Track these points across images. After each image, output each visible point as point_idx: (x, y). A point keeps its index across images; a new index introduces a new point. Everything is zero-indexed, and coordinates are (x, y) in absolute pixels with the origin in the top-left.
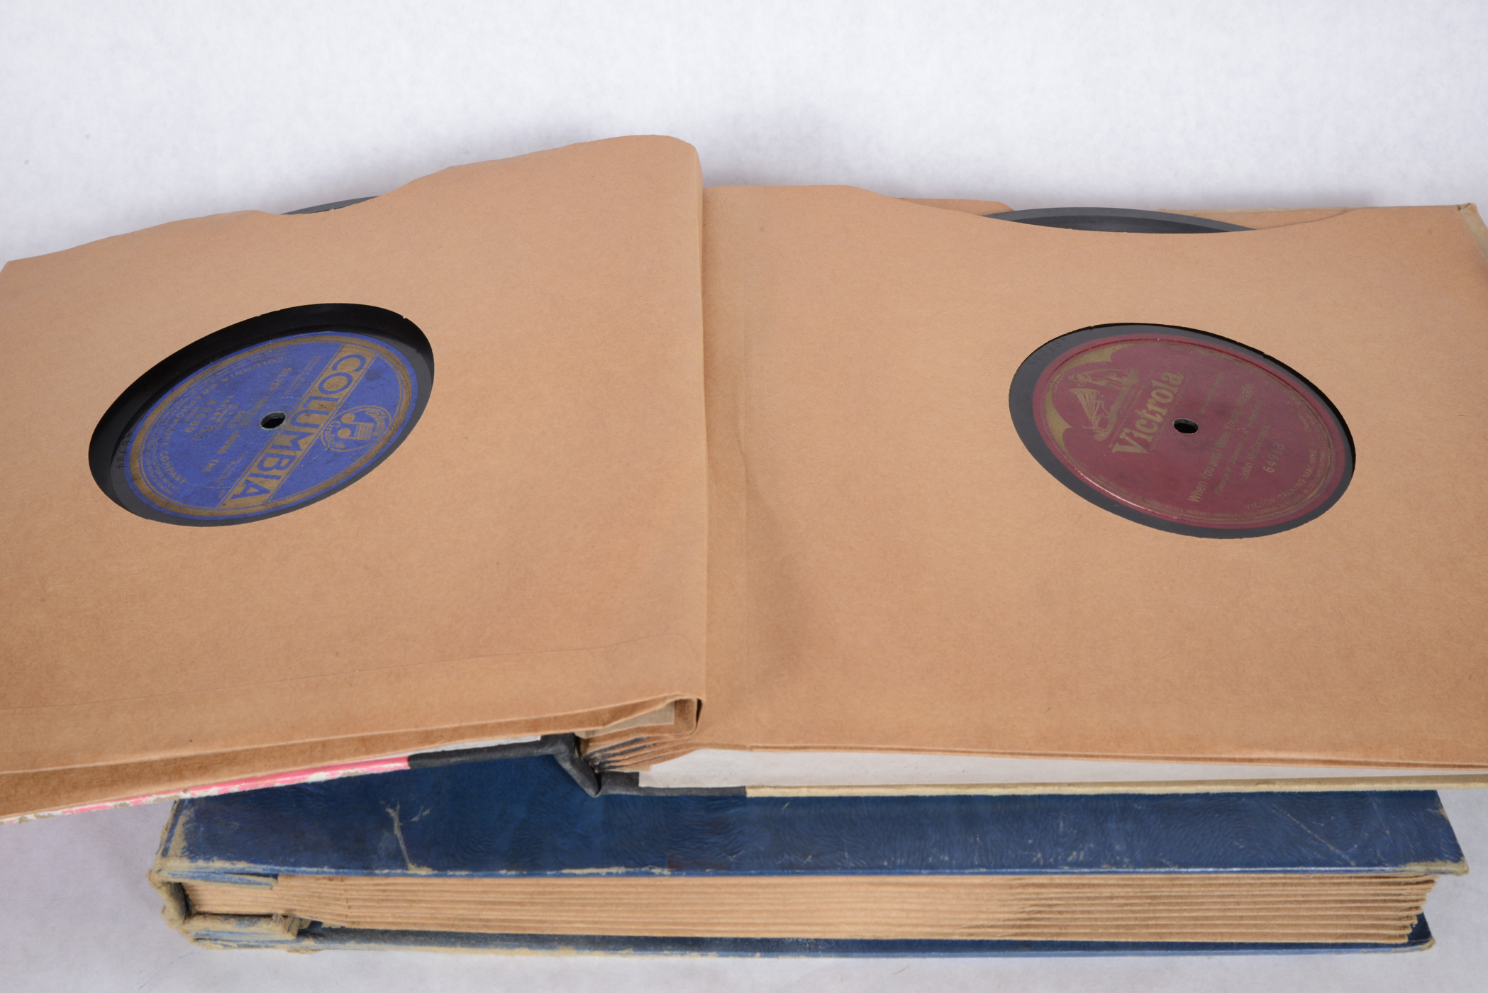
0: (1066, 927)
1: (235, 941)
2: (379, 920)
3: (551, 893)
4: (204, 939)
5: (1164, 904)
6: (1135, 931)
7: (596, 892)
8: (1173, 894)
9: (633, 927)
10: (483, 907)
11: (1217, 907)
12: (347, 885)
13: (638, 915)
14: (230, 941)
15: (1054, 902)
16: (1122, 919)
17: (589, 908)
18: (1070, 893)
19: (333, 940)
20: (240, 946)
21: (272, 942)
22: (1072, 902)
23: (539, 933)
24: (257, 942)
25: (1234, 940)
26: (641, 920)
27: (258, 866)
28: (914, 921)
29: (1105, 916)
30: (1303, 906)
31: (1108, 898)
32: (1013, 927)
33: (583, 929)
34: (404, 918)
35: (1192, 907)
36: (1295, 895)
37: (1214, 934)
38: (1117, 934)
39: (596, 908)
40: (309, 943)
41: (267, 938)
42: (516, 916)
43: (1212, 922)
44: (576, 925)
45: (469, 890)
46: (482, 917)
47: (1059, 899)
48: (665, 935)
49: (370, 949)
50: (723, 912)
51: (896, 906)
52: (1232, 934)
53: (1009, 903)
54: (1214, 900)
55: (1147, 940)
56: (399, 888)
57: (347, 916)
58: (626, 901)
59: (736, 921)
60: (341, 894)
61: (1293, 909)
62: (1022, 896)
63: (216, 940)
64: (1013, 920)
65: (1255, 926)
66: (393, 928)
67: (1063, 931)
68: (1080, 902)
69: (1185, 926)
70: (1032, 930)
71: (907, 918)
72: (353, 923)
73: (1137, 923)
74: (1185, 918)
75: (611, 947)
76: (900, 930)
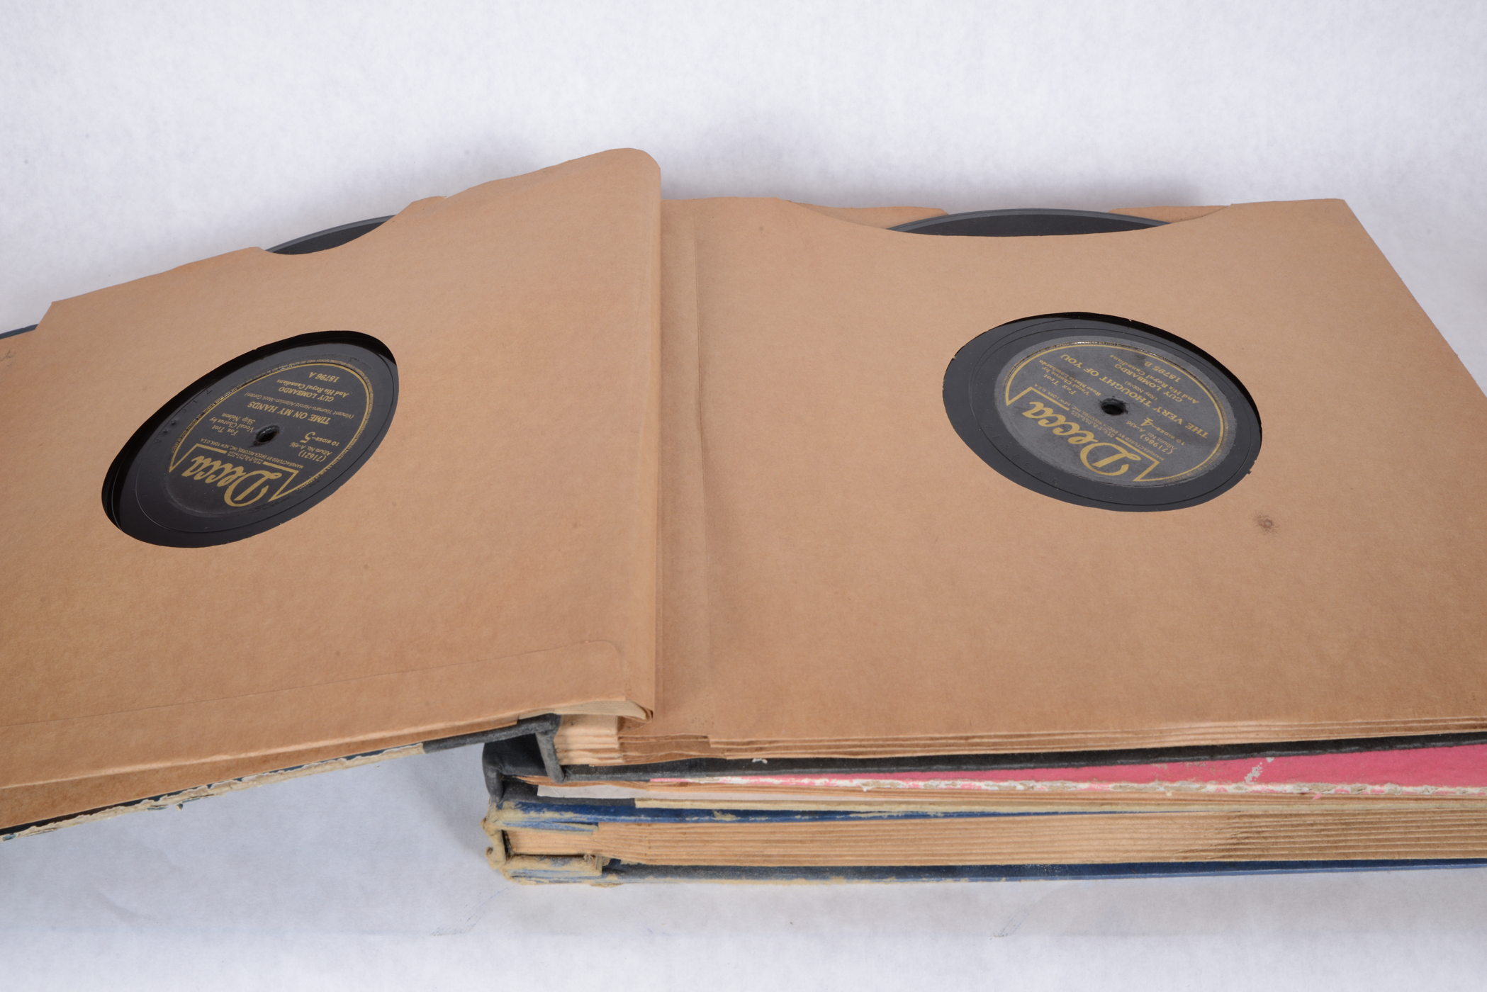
0: (1268, 849)
1: (547, 878)
2: (675, 858)
3: (830, 832)
4: (521, 877)
5: (1355, 829)
6: (1327, 852)
7: (870, 831)
8: (1366, 821)
9: (897, 859)
10: (768, 845)
11: (1402, 830)
12: (654, 829)
13: (902, 848)
14: (543, 878)
15: (1264, 829)
16: (1317, 842)
17: (861, 844)
18: (1279, 821)
19: (634, 875)
20: (551, 882)
21: (580, 878)
22: (1279, 829)
23: (813, 865)
24: (567, 878)
25: (1409, 858)
26: (904, 853)
27: (583, 816)
28: (1139, 848)
29: (1304, 840)
30: (1474, 828)
31: (1309, 825)
32: (1223, 850)
33: (851, 861)
34: (696, 855)
35: (1379, 831)
36: (1469, 820)
37: (1392, 853)
38: (1309, 855)
39: (867, 844)
40: (612, 878)
41: (577, 875)
42: (795, 852)
43: (1393, 843)
44: (847, 858)
45: (761, 831)
46: (766, 853)
47: (1267, 826)
48: (923, 865)
49: (665, 882)
50: (976, 844)
51: (1127, 835)
52: (1407, 853)
53: (1224, 830)
54: (1400, 825)
55: (1335, 859)
56: (699, 830)
57: (646, 855)
58: (895, 837)
59: (986, 851)
60: (646, 837)
61: (1465, 831)
62: (1237, 825)
63: (530, 877)
64: (1224, 844)
65: (1429, 845)
66: (686, 864)
67: (1266, 853)
68: (1285, 828)
69: (1369, 847)
70: (1238, 853)
71: (1134, 845)
72: (651, 860)
73: (1329, 845)
74: (1370, 840)
75: (877, 876)
76: (1125, 855)
